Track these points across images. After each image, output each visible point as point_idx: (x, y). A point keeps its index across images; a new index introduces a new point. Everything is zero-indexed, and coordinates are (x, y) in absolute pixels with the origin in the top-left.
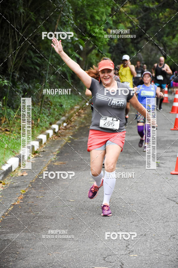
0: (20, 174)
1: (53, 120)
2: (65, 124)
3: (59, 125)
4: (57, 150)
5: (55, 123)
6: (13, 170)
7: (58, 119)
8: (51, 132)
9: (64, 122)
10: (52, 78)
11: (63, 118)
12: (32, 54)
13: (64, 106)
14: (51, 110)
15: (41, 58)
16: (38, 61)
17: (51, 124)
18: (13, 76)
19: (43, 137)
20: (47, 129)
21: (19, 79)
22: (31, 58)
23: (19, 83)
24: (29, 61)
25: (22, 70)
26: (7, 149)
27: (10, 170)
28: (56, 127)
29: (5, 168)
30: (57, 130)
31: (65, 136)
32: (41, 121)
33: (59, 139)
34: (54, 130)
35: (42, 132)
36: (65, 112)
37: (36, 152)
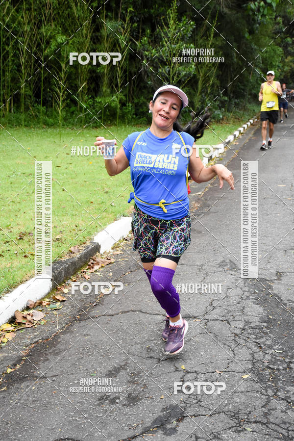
0: (234, 143)
1: (250, 118)
2: (256, 120)
3: (253, 120)
4: (253, 132)
5: (251, 119)
6: (231, 141)
7: (253, 117)
8: (249, 124)
9: (256, 118)
10: (249, 96)
11: (255, 117)
12: (239, 84)
13: (256, 111)
14: (249, 113)
15: (244, 86)
16: (242, 87)
17: (249, 120)
18: (230, 96)
19: (245, 126)
20: (247, 122)
21: (233, 97)
22: (239, 86)
23: (232, 99)
24: (237, 88)
25: (234, 92)
26: (228, 131)
27: (229, 142)
28: (251, 121)
29: (227, 141)
30: (252, 123)
31: (256, 125)
32: (244, 118)
33: (254, 127)
34: (251, 122)
35: (245, 124)
36: (256, 114)
37: (242, 134)
